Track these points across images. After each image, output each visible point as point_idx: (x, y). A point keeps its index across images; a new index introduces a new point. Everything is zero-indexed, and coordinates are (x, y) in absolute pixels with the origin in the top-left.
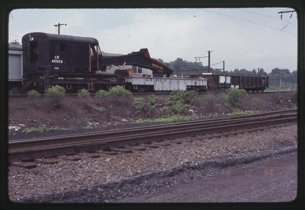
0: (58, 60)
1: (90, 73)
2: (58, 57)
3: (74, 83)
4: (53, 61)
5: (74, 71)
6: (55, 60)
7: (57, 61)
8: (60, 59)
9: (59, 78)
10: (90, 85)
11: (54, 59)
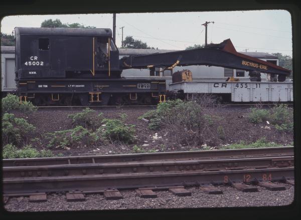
0: (36, 61)
1: (93, 78)
2: (36, 58)
3: (64, 92)
4: (26, 63)
5: (64, 76)
6: (30, 62)
7: (34, 64)
8: (39, 60)
9: (40, 86)
10: (95, 96)
11: (28, 61)
